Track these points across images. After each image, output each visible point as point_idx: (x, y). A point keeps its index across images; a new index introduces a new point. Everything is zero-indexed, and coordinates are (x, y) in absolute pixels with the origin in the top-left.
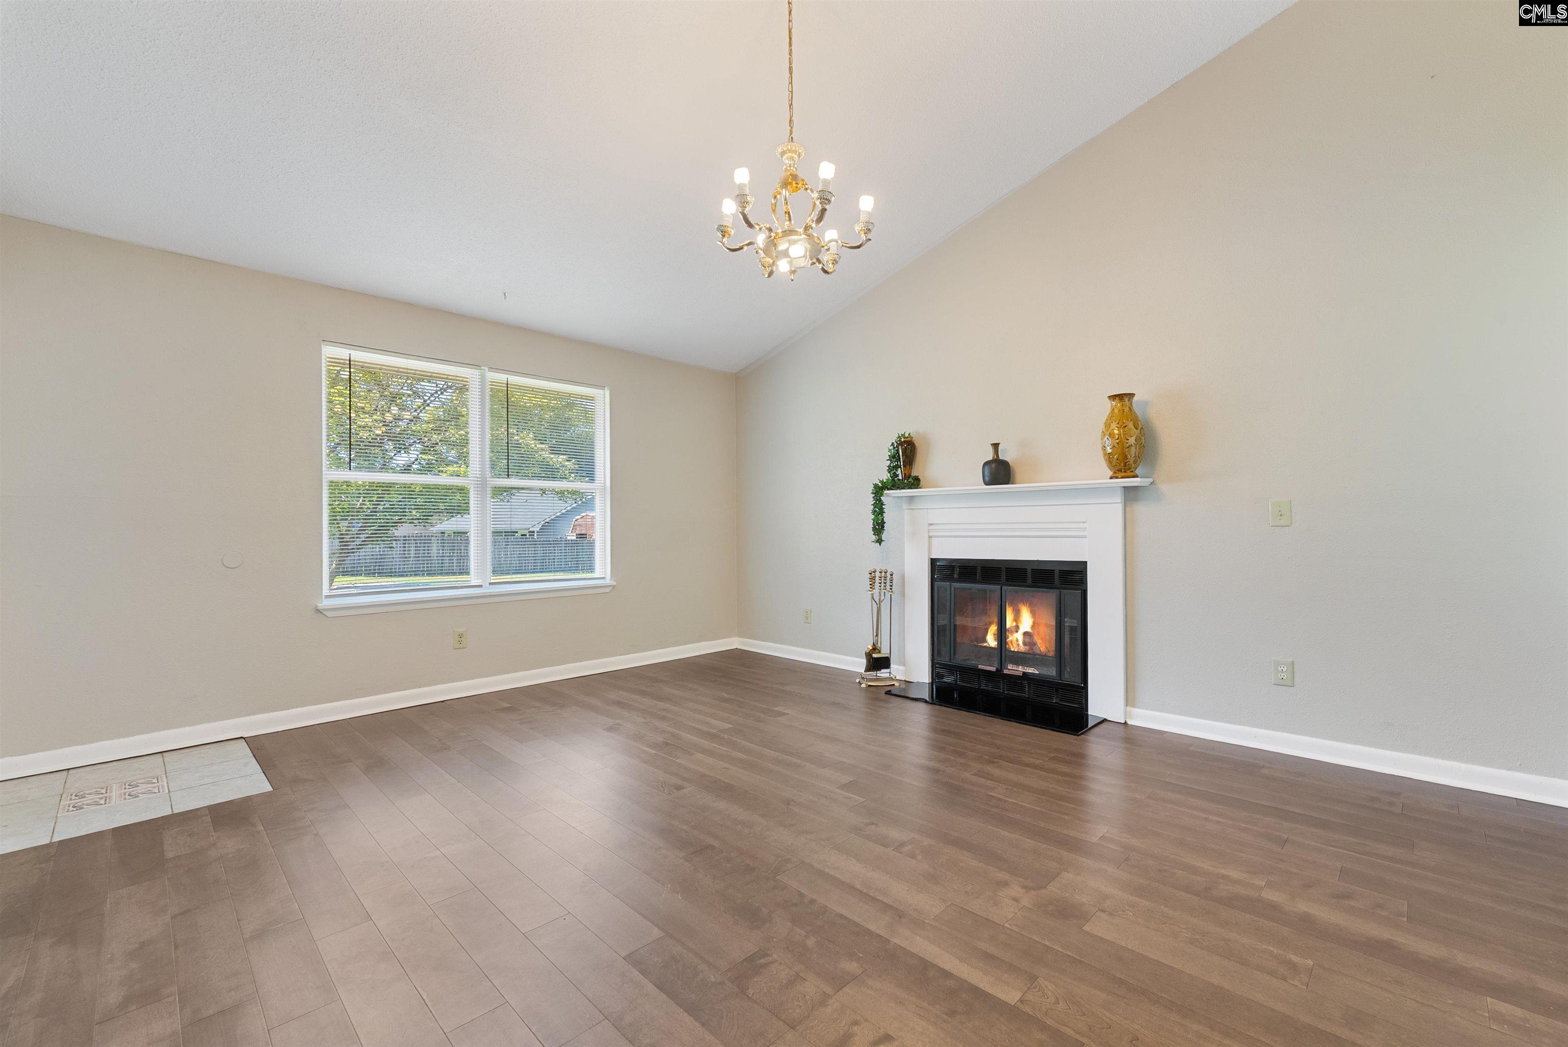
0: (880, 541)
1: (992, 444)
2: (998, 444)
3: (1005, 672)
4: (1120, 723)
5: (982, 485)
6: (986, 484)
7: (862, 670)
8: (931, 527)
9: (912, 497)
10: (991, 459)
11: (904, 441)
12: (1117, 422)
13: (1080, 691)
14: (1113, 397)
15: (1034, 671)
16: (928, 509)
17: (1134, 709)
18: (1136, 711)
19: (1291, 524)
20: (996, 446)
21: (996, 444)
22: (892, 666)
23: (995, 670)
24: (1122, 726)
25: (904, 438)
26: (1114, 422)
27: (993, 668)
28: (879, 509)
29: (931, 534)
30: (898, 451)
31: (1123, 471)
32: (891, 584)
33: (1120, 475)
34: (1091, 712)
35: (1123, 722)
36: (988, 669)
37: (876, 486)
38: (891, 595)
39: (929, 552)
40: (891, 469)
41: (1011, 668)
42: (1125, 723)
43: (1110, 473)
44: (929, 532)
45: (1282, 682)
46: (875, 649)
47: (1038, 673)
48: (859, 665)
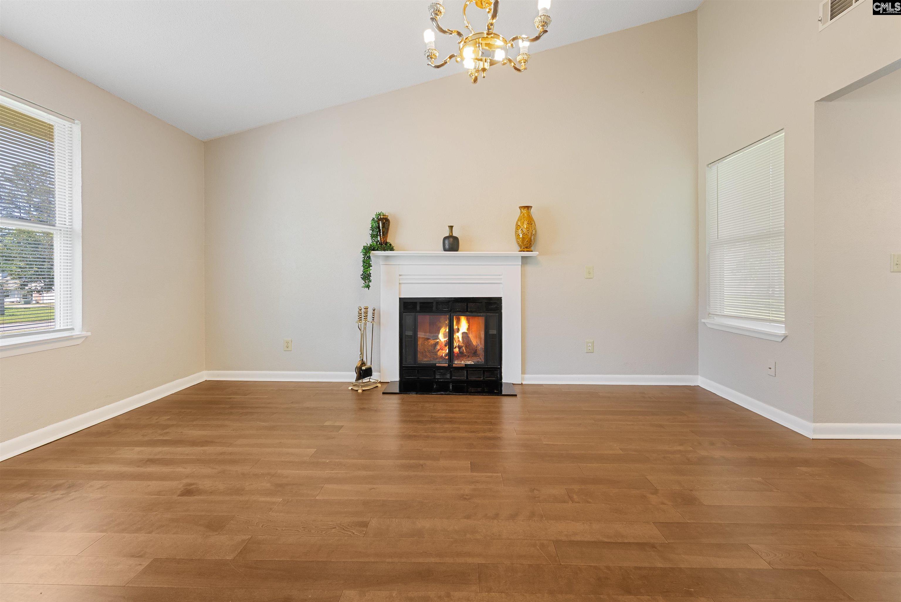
0: (368, 287)
1: (449, 226)
2: (453, 226)
3: (454, 365)
4: (520, 384)
5: (442, 251)
6: (445, 250)
7: (353, 380)
8: (401, 277)
9: (388, 257)
10: (448, 235)
11: (383, 218)
12: (528, 221)
13: (497, 370)
14: (521, 208)
15: (471, 362)
16: (399, 265)
17: (525, 375)
18: (526, 376)
19: (593, 277)
20: (451, 227)
21: (452, 226)
22: (373, 373)
23: (447, 366)
24: (520, 386)
25: (383, 216)
26: (526, 221)
27: (446, 364)
28: (367, 264)
29: (401, 282)
30: (379, 224)
31: (528, 248)
32: (373, 316)
33: (526, 250)
34: (504, 381)
35: (521, 383)
36: (443, 366)
37: (365, 248)
38: (373, 324)
39: (400, 294)
40: (373, 236)
41: (457, 363)
42: (522, 384)
43: (519, 249)
44: (399, 280)
45: (590, 351)
46: (363, 364)
47: (474, 363)
48: (351, 376)
